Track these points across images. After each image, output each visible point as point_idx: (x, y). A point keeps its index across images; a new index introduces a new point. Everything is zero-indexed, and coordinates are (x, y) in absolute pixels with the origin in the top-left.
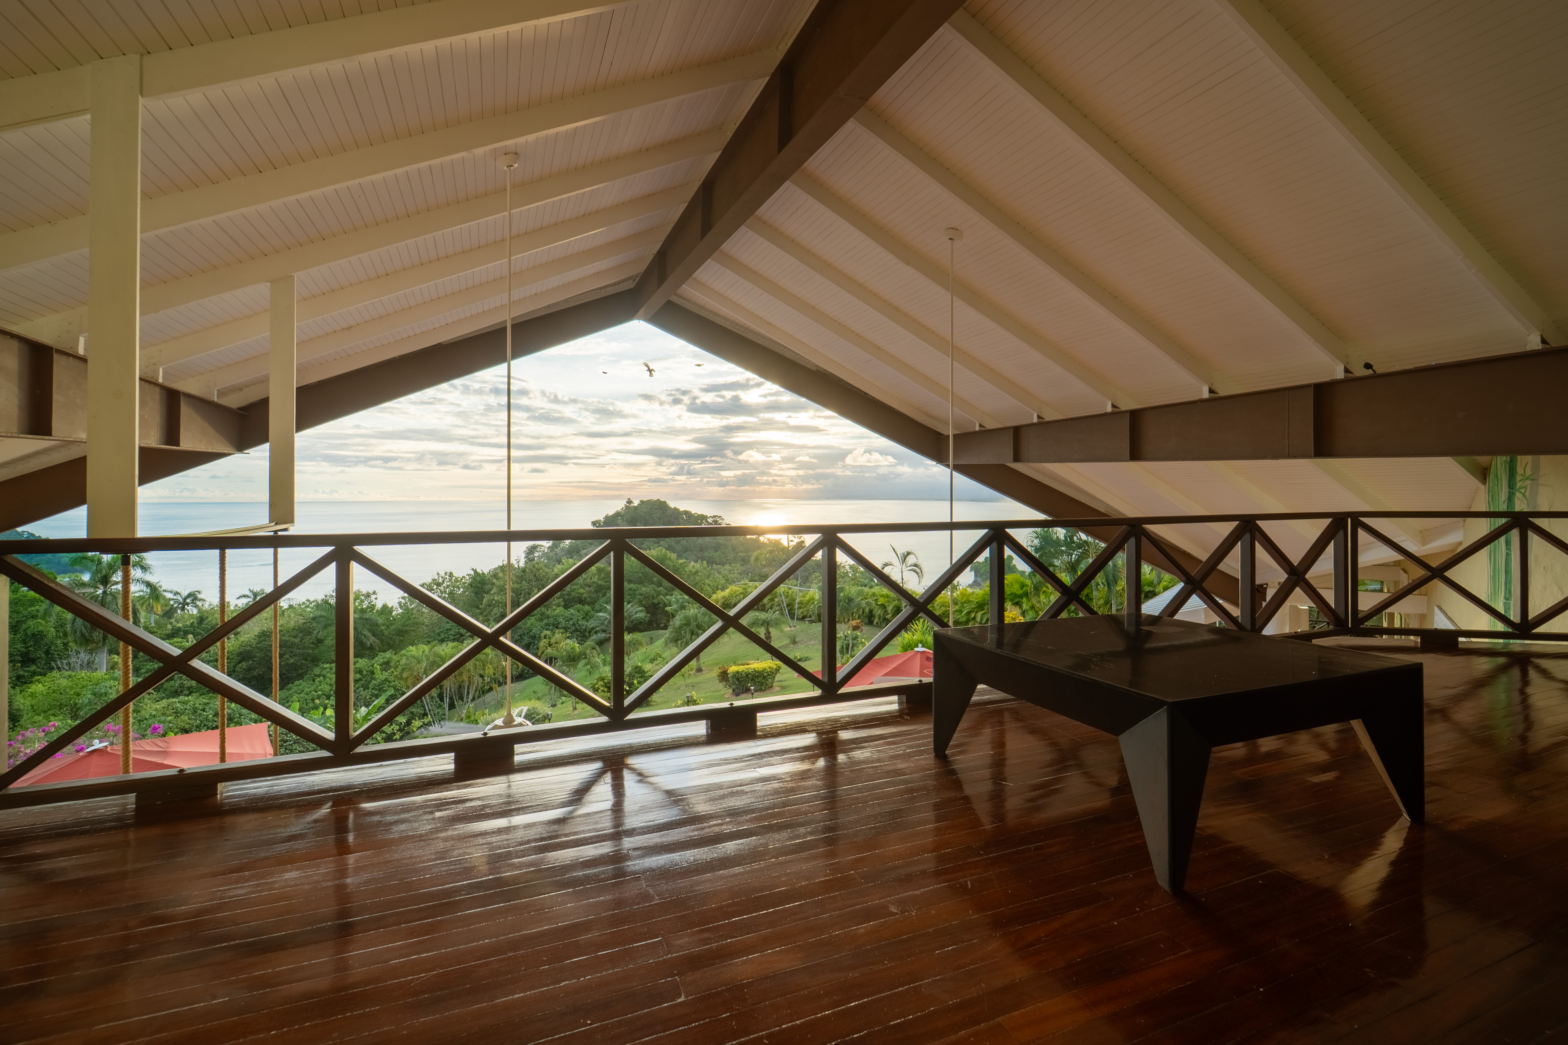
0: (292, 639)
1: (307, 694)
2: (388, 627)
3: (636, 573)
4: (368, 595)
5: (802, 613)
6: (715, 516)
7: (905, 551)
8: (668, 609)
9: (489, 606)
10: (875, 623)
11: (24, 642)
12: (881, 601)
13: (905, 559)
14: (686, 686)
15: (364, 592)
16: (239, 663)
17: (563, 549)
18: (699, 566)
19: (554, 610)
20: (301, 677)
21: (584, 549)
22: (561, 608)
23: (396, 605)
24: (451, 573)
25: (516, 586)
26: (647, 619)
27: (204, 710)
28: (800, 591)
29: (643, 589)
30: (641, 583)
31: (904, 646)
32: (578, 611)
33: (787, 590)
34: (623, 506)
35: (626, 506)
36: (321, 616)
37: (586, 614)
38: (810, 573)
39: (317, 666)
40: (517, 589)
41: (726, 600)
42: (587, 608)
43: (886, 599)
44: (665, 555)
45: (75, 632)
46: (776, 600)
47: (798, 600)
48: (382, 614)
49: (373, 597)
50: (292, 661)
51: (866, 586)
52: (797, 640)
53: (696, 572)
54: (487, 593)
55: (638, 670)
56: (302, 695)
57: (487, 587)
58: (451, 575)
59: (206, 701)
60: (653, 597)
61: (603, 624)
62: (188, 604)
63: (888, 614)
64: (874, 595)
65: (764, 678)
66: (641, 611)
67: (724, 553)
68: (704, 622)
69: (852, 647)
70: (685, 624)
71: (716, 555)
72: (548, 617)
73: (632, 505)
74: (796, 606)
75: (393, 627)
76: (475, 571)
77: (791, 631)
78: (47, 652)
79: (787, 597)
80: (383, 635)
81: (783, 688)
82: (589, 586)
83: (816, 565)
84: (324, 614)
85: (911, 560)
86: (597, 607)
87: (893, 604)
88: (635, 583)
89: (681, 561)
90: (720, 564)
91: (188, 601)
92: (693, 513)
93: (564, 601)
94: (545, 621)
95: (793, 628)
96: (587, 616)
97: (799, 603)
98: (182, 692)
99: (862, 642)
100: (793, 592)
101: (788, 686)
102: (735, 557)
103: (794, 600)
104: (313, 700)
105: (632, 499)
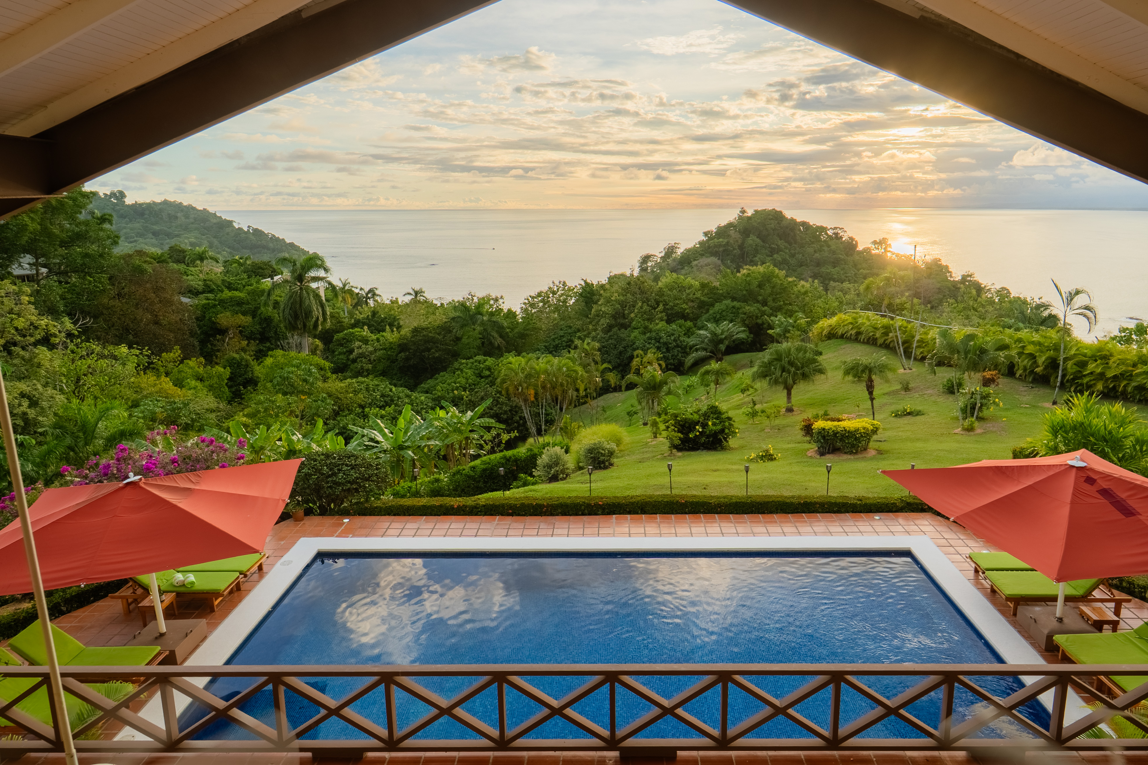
0: (437, 336)
1: (449, 384)
2: (512, 330)
3: (741, 290)
4: (496, 300)
5: (922, 353)
6: (836, 228)
7: (1072, 288)
8: (770, 332)
9: (598, 316)
10: (1017, 375)
11: (260, 324)
12: (1030, 349)
13: (1071, 300)
14: (772, 428)
15: (494, 297)
16: (400, 353)
17: (674, 260)
18: (809, 285)
19: (657, 324)
20: (444, 369)
21: (695, 260)
22: (664, 323)
23: (518, 311)
24: (564, 282)
25: (622, 298)
26: (749, 340)
27: (374, 391)
28: (923, 326)
29: (747, 308)
30: (745, 301)
31: (1054, 426)
32: (680, 327)
33: (905, 324)
34: (737, 216)
35: (740, 216)
36: (459, 317)
37: (688, 330)
38: (944, 296)
39: (457, 360)
40: (623, 301)
41: (832, 329)
42: (689, 324)
43: (1038, 347)
44: (773, 272)
45: (285, 321)
46: (891, 335)
47: (917, 338)
48: (507, 317)
49: (501, 301)
50: (437, 355)
51: (1010, 327)
52: (910, 386)
53: (806, 293)
54: (596, 303)
55: (713, 410)
56: (445, 385)
57: (595, 298)
58: (564, 284)
59: (377, 383)
60: (757, 317)
61: (703, 342)
62: (369, 298)
63: (1038, 366)
64: (1020, 340)
65: (856, 439)
66: (744, 331)
67: (843, 269)
68: (797, 359)
69: (980, 408)
70: (776, 359)
71: (834, 271)
72: (651, 332)
73: (746, 214)
74: (915, 345)
75: (516, 330)
76: (585, 282)
77: (905, 374)
78: (276, 333)
79: (904, 332)
80: (508, 337)
81: (880, 452)
82: (693, 301)
83: (954, 286)
84: (461, 315)
85: (1080, 301)
86: (699, 323)
87: (1047, 355)
88: (739, 301)
89: (790, 279)
90: (838, 281)
91: (369, 295)
92: (811, 224)
93: (667, 315)
94: (648, 335)
95: (908, 371)
96: (688, 333)
97: (918, 341)
98: (363, 372)
99: (994, 402)
100: (912, 327)
101: (887, 452)
102: (855, 274)
103: (913, 337)
104: (453, 390)
105: (745, 208)
